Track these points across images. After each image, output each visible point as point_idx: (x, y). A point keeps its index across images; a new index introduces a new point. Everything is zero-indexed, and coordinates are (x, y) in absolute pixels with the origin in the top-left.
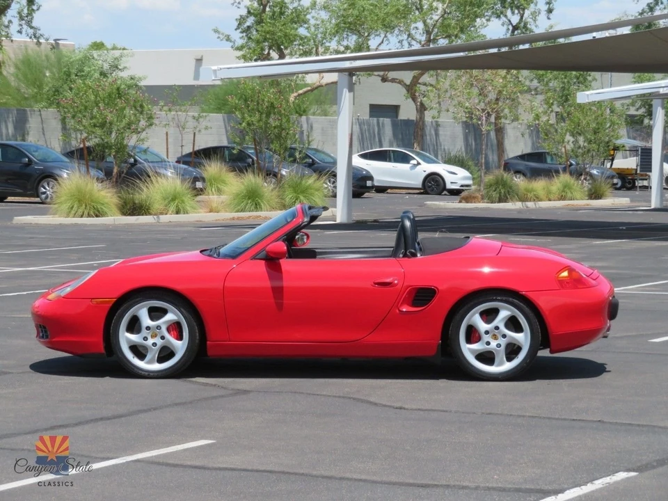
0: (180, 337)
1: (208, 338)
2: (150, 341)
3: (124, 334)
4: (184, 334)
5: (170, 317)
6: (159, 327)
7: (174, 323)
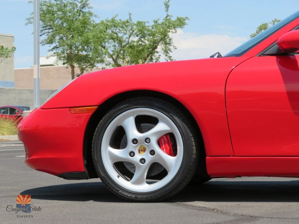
0: (173, 153)
1: (208, 153)
2: (138, 157)
3: (106, 148)
4: (178, 148)
5: (162, 127)
6: (147, 140)
7: (166, 135)
